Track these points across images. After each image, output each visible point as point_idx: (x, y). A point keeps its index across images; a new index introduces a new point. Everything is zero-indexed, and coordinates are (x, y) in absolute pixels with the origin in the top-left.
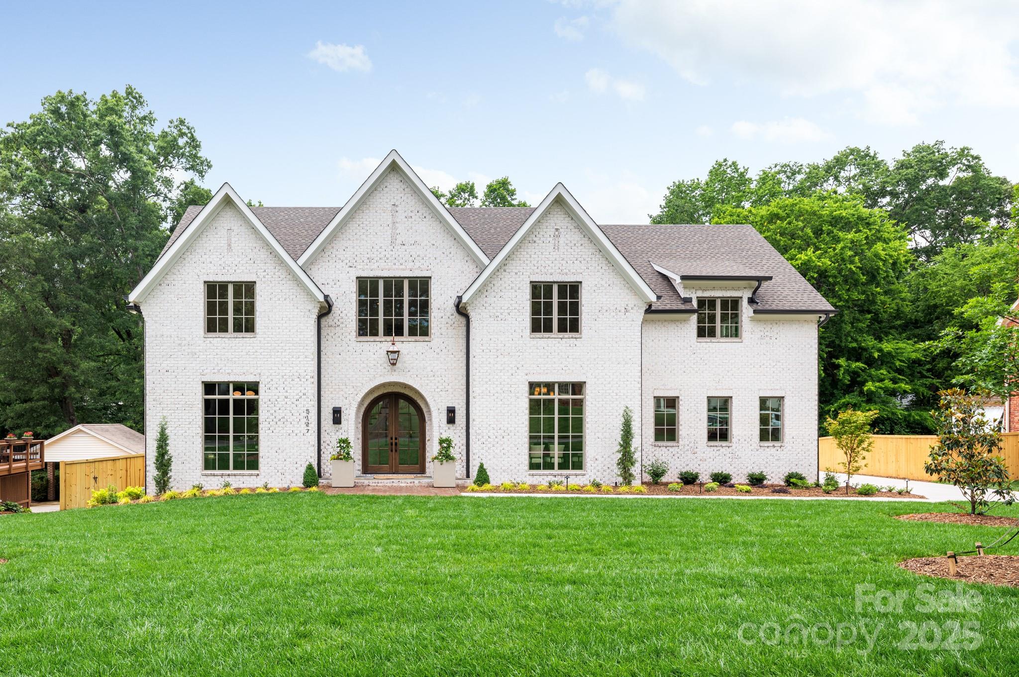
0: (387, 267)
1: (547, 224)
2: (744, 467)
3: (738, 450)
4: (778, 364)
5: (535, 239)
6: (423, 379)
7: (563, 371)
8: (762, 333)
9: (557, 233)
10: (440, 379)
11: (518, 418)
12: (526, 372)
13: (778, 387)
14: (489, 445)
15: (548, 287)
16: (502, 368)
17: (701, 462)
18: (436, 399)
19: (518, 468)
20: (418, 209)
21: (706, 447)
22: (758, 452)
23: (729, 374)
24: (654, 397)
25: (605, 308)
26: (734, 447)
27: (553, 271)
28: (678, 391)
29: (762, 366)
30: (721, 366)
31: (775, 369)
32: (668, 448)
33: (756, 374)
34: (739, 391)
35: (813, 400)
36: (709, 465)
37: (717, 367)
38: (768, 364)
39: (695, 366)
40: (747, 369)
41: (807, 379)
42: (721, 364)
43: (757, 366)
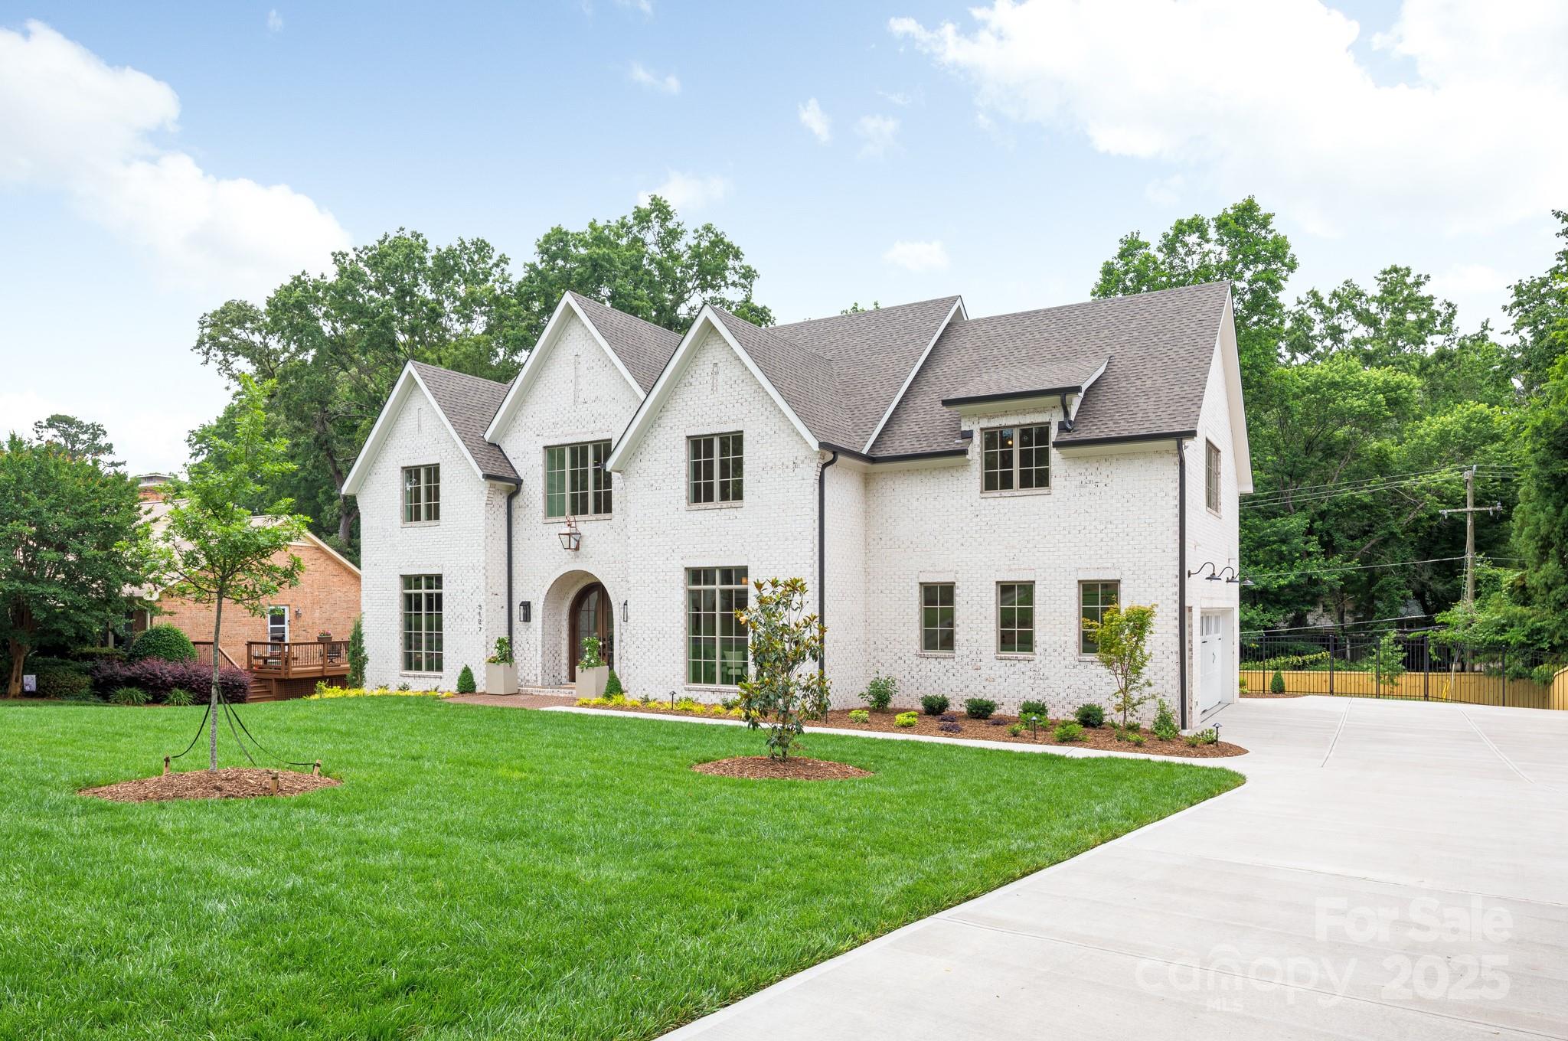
0: (570, 432)
1: (705, 359)
2: (1054, 694)
3: (1044, 666)
4: (1109, 526)
5: (692, 380)
6: (605, 566)
7: (722, 553)
8: (1083, 478)
9: (715, 369)
10: (620, 565)
11: (674, 614)
12: (682, 555)
13: (1109, 565)
14: (644, 650)
15: (708, 440)
16: (656, 551)
17: (987, 683)
18: (617, 590)
19: (673, 680)
20: (599, 357)
21: (994, 660)
22: (1075, 670)
23: (1029, 546)
24: (921, 584)
25: (770, 464)
26: (1037, 661)
27: (710, 420)
28: (953, 573)
29: (1083, 531)
30: (1017, 534)
31: (1103, 535)
32: (939, 660)
33: (1072, 544)
34: (1045, 572)
35: (1170, 585)
36: (998, 688)
37: (1012, 534)
38: (1092, 527)
39: (978, 535)
40: (1057, 537)
41: (1160, 551)
42: (1018, 530)
43: (1073, 532)
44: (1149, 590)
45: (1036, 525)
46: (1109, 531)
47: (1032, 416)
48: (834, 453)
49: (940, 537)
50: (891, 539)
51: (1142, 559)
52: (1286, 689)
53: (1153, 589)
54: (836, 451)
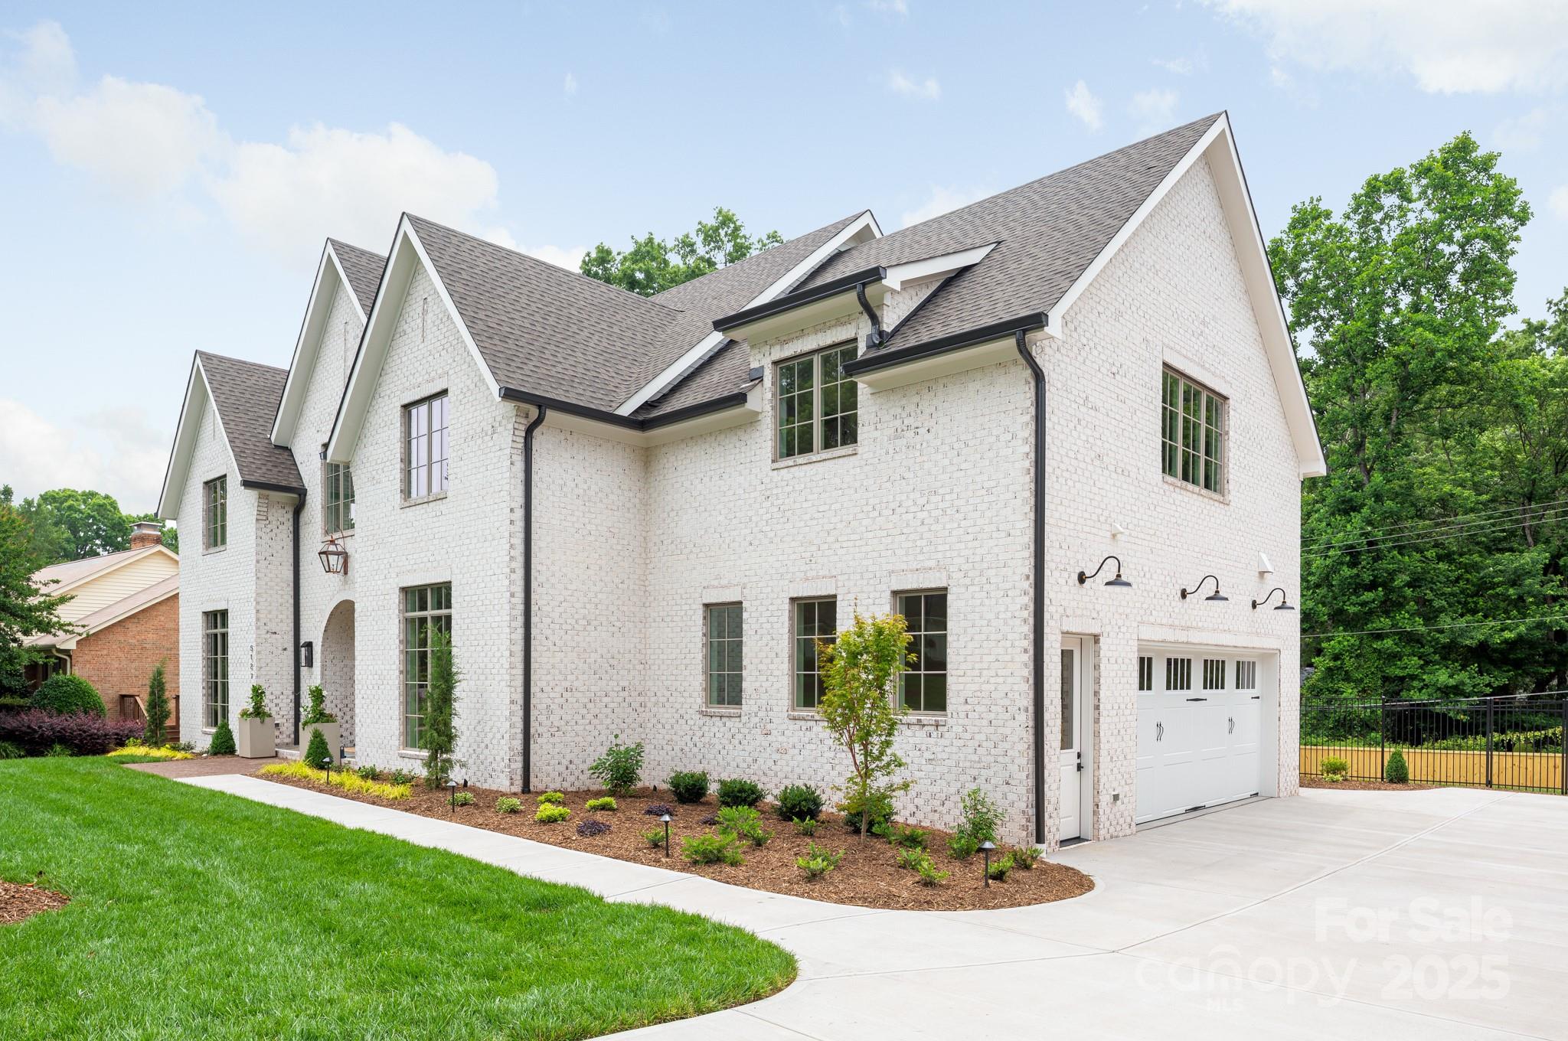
1: (417, 294)
4: (933, 498)
5: (405, 327)
7: (430, 565)
8: (898, 423)
9: (425, 307)
11: (391, 653)
12: (397, 570)
13: (932, 563)
14: (368, 701)
16: (377, 567)
17: (779, 757)
19: (391, 742)
21: (787, 720)
23: (830, 539)
24: (705, 605)
25: (471, 433)
27: (421, 379)
28: (740, 588)
29: (898, 510)
30: (815, 522)
31: (925, 514)
32: (724, 719)
33: (884, 533)
34: (849, 579)
35: (1018, 592)
36: (791, 763)
37: (809, 523)
38: (911, 503)
39: (768, 528)
40: (864, 522)
41: (1003, 534)
42: (816, 516)
43: (885, 512)
44: (987, 602)
45: (837, 506)
46: (933, 506)
47: (834, 331)
48: (540, 407)
49: (726, 534)
50: (672, 543)
51: (978, 551)
52: (1411, 776)
53: (993, 601)
54: (543, 404)
